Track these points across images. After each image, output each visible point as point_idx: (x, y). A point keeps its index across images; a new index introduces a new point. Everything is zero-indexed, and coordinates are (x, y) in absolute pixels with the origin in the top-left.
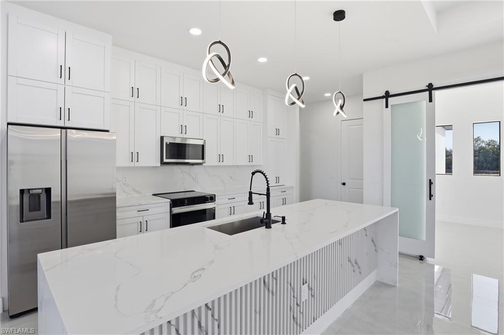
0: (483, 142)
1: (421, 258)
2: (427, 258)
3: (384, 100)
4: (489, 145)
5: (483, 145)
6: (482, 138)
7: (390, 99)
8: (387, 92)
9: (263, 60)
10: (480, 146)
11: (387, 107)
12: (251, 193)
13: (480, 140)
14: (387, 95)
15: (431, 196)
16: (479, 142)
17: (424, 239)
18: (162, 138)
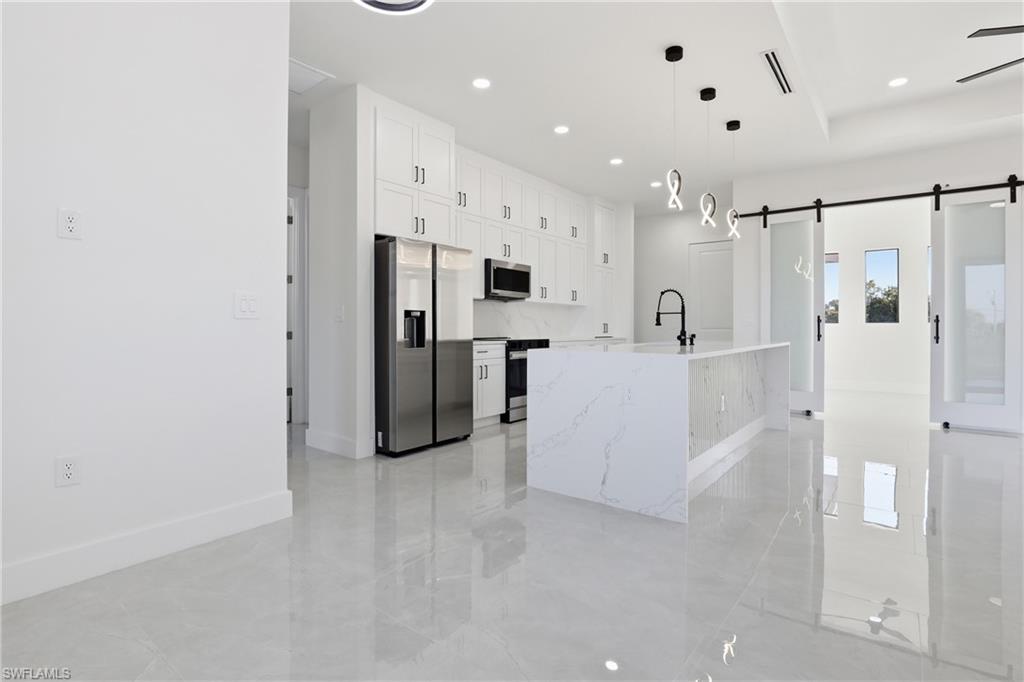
0: (879, 289)
1: (808, 413)
2: (815, 413)
3: (762, 217)
4: (888, 295)
5: (879, 295)
6: (878, 284)
7: (768, 216)
8: (765, 208)
9: (616, 162)
10: (874, 296)
11: (765, 226)
12: (658, 314)
13: (873, 286)
14: (765, 212)
15: (819, 336)
16: (872, 289)
17: (812, 390)
18: (488, 262)
